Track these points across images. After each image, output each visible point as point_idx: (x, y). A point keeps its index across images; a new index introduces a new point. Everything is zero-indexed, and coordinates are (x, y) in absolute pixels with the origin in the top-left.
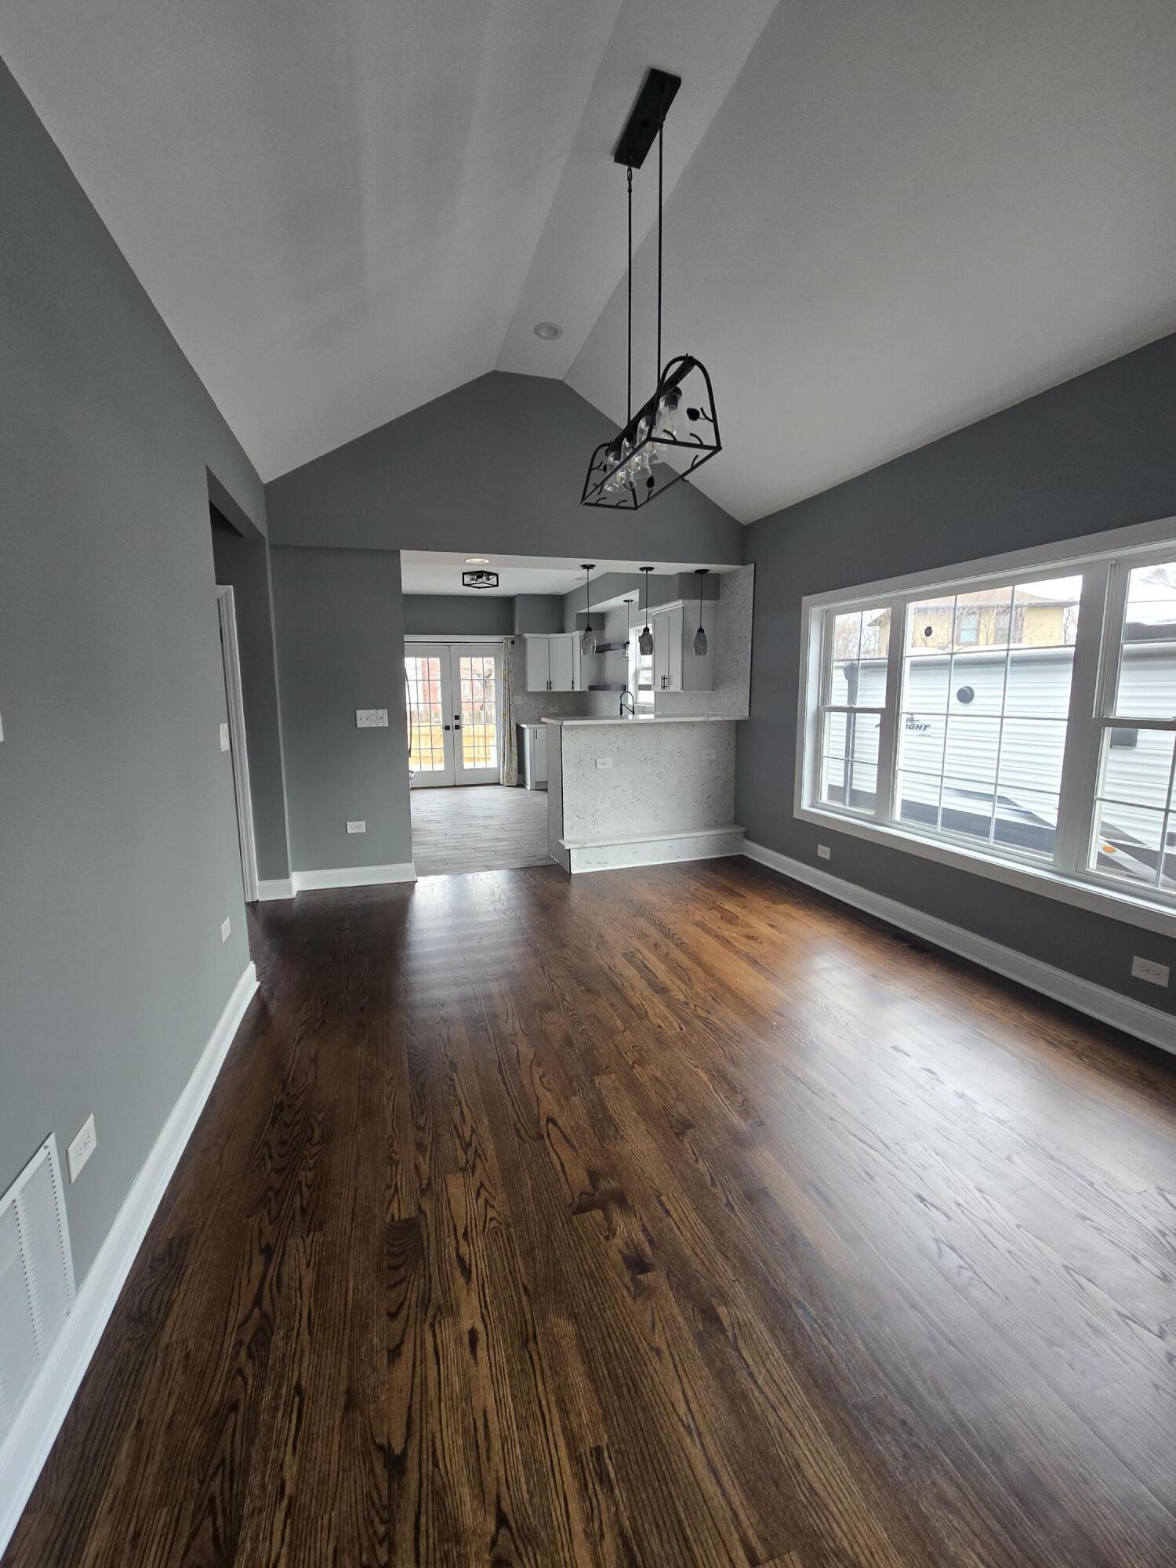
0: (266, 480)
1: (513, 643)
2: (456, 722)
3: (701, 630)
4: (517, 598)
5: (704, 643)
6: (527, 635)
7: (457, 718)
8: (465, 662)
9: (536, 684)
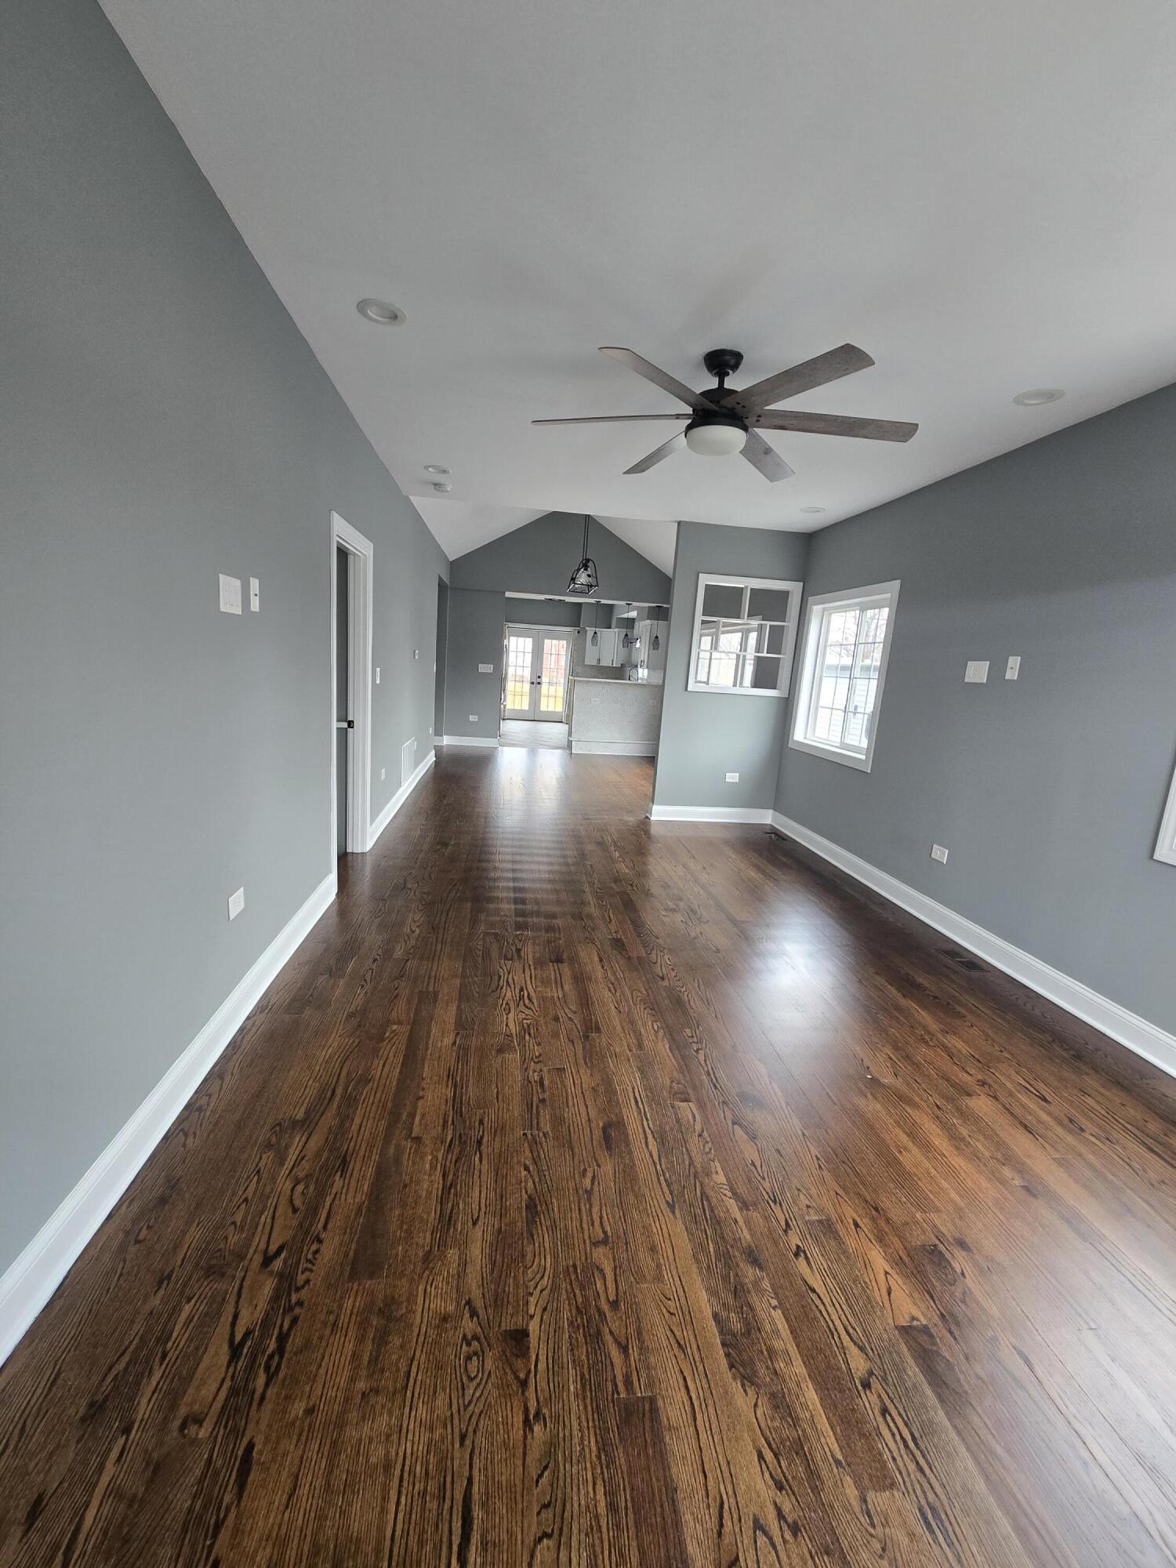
0: (451, 560)
1: (579, 632)
2: (539, 680)
3: (657, 637)
4: (583, 605)
5: (658, 644)
6: (587, 628)
7: (539, 677)
8: (547, 642)
9: (590, 660)
